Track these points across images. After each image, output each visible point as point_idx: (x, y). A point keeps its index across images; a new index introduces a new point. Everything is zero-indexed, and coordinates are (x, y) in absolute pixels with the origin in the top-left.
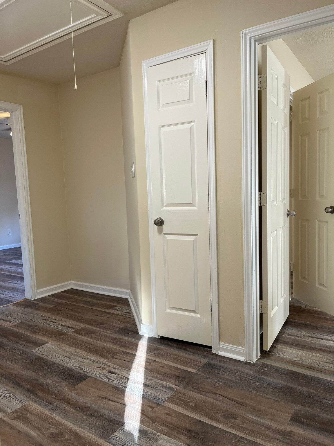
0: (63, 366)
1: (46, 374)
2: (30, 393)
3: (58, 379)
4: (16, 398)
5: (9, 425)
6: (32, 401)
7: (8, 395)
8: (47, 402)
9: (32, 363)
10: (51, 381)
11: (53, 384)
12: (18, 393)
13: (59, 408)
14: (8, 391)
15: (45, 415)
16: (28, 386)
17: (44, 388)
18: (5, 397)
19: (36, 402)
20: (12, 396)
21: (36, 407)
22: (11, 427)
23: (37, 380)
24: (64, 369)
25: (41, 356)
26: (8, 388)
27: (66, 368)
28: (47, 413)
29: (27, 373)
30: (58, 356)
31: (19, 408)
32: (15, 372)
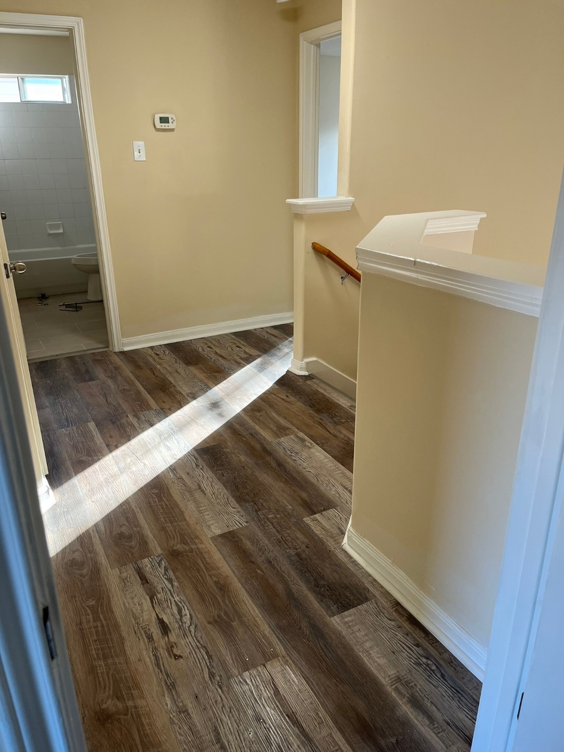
0: (216, 474)
1: (242, 469)
2: (269, 450)
3: (232, 457)
4: (284, 449)
5: (294, 425)
6: (268, 442)
7: (293, 455)
8: (254, 437)
9: (254, 494)
10: (241, 457)
11: (240, 452)
12: (282, 454)
13: (246, 429)
14: (292, 459)
15: (260, 426)
16: (268, 458)
17: (251, 451)
18: (296, 453)
19: (265, 439)
20: (288, 452)
21: (266, 435)
22: (292, 423)
23: (256, 464)
24: (217, 470)
25: (237, 506)
26: (291, 462)
27: (214, 471)
28: (257, 427)
29: (266, 478)
30: (213, 496)
31: (283, 437)
32: (282, 484)
